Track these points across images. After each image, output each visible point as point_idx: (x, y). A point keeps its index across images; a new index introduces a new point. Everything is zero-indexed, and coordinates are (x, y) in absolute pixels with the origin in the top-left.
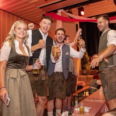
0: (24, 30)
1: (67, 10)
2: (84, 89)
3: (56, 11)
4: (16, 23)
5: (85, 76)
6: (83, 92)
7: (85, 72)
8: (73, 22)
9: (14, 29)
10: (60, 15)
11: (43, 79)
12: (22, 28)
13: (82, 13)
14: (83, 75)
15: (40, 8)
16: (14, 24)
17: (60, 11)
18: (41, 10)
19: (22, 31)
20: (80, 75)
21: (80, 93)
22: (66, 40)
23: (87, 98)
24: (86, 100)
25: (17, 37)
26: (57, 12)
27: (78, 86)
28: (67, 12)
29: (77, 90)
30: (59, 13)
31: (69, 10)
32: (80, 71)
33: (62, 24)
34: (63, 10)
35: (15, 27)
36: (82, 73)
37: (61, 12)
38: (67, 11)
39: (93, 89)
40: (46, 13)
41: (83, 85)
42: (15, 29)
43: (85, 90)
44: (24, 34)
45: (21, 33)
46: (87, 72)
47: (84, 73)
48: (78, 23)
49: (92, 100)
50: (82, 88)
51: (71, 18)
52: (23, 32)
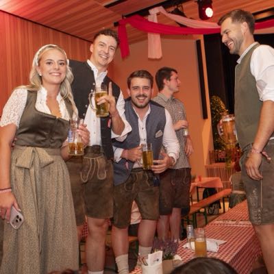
0: (61, 64)
1: (170, 6)
2: (220, 195)
3: (145, 12)
4: (40, 50)
5: (223, 165)
6: (218, 202)
7: (222, 155)
8: (186, 35)
9: (37, 64)
10: (156, 21)
11: (99, 178)
12: (56, 61)
13: (209, 12)
14: (217, 161)
15: (107, 7)
16: (38, 53)
17: (153, 12)
18: (109, 12)
19: (57, 67)
20: (211, 163)
21: (211, 205)
22: (170, 80)
23: (221, 217)
24: (217, 222)
25: (46, 81)
26: (149, 14)
27: (206, 189)
28: (172, 13)
29: (204, 198)
30: (153, 16)
31: (176, 7)
32: (210, 153)
33: (162, 42)
34: (161, 7)
35: (39, 60)
36: (214, 158)
37: (158, 14)
38: (172, 9)
39: (239, 195)
40: (121, 19)
41: (217, 187)
42: (39, 65)
43: (224, 198)
44: (60, 74)
45: (55, 71)
46: (226, 155)
47: (220, 156)
48: (201, 38)
49: (230, 222)
50: (216, 192)
51: (182, 26)
52: (59, 69)
